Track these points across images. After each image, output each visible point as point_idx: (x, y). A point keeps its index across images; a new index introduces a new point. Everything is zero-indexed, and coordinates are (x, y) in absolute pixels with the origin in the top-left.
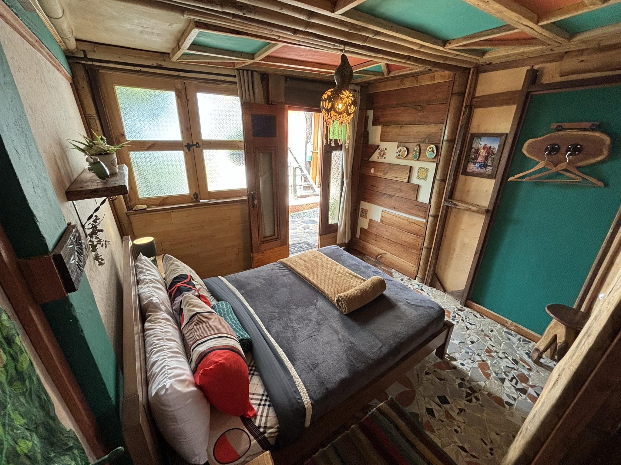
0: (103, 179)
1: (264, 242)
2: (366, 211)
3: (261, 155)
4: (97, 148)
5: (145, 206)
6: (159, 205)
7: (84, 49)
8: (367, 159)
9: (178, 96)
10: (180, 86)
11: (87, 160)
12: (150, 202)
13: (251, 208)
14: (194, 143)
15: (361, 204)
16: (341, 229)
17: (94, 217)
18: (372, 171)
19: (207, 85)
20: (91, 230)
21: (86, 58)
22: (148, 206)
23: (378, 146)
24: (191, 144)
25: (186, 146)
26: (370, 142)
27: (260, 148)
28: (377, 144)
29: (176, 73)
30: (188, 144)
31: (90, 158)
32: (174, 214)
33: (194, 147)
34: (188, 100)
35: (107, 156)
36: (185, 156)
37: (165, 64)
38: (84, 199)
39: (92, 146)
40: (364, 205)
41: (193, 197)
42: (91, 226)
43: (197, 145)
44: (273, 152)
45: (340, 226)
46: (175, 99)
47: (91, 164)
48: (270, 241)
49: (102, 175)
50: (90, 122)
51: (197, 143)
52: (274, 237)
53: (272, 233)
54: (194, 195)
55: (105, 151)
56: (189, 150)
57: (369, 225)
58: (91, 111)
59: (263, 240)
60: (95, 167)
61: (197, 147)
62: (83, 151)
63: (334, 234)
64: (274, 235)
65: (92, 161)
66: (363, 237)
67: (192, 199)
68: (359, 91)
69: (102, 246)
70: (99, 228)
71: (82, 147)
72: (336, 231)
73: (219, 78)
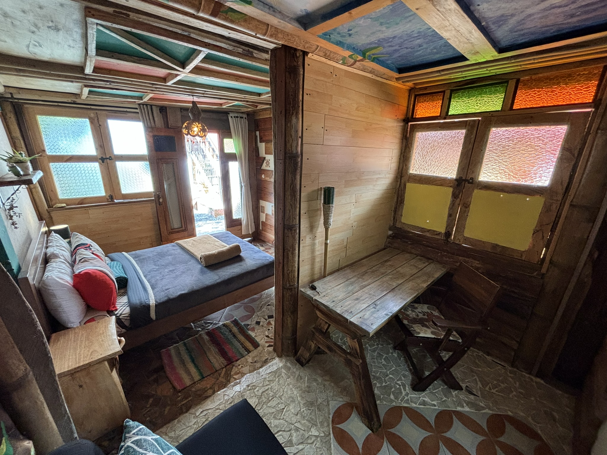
0: (18, 176)
1: (172, 233)
2: (264, 207)
3: (164, 165)
4: (16, 159)
5: (65, 204)
6: (78, 204)
7: (10, 92)
8: (259, 168)
9: (92, 122)
10: (92, 115)
11: (7, 165)
12: (68, 202)
13: (158, 205)
14: (108, 157)
15: (260, 203)
16: (244, 223)
17: (11, 199)
18: (263, 176)
19: (116, 114)
20: (9, 207)
21: (12, 97)
22: (67, 205)
23: (265, 158)
24: (104, 157)
25: (100, 159)
26: (260, 156)
27: (162, 160)
28: (264, 156)
29: (89, 107)
30: (102, 157)
31: (9, 164)
32: (90, 212)
33: (108, 160)
34: (100, 125)
35: (23, 164)
36: (101, 167)
37: (78, 101)
38: (4, 186)
39: (12, 157)
40: (262, 203)
41: (108, 198)
42: (9, 204)
43: (110, 158)
44: (175, 163)
45: (243, 220)
46: (89, 124)
47: (10, 167)
48: (178, 232)
49: (17, 174)
50: (15, 142)
51: (110, 157)
52: (181, 229)
53: (179, 226)
54: (109, 196)
55: (20, 160)
56: (103, 162)
57: (266, 218)
58: (17, 133)
59: (171, 231)
60: (13, 169)
61: (110, 160)
62: (5, 160)
63: (239, 227)
64: (182, 227)
65: (10, 165)
66: (263, 228)
67: (107, 199)
68: (245, 118)
69: (17, 216)
70: (15, 205)
71: (5, 158)
72: (241, 224)
73: (125, 110)
